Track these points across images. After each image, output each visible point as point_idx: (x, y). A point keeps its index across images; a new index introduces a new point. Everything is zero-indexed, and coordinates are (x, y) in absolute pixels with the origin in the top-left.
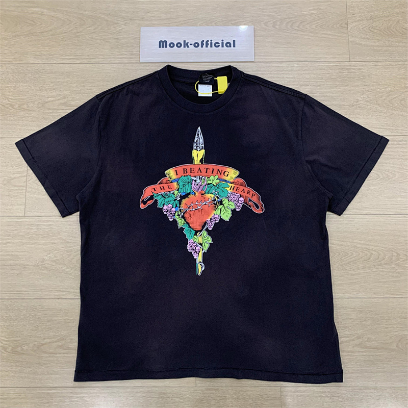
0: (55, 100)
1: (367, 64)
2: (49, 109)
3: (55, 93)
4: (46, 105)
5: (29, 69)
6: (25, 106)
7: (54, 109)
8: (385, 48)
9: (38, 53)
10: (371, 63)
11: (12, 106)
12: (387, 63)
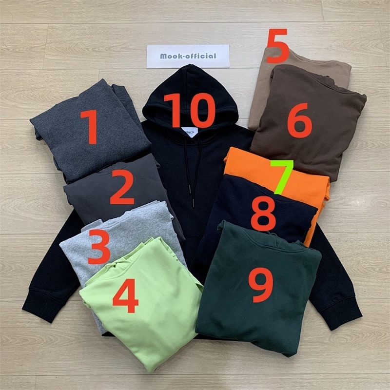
0: (118, 46)
1: (336, 23)
2: (114, 51)
3: (118, 41)
4: (112, 49)
5: (100, 26)
6: (97, 49)
7: (117, 51)
8: (347, 14)
9: (106, 17)
10: (339, 23)
11: (88, 49)
12: (350, 23)
